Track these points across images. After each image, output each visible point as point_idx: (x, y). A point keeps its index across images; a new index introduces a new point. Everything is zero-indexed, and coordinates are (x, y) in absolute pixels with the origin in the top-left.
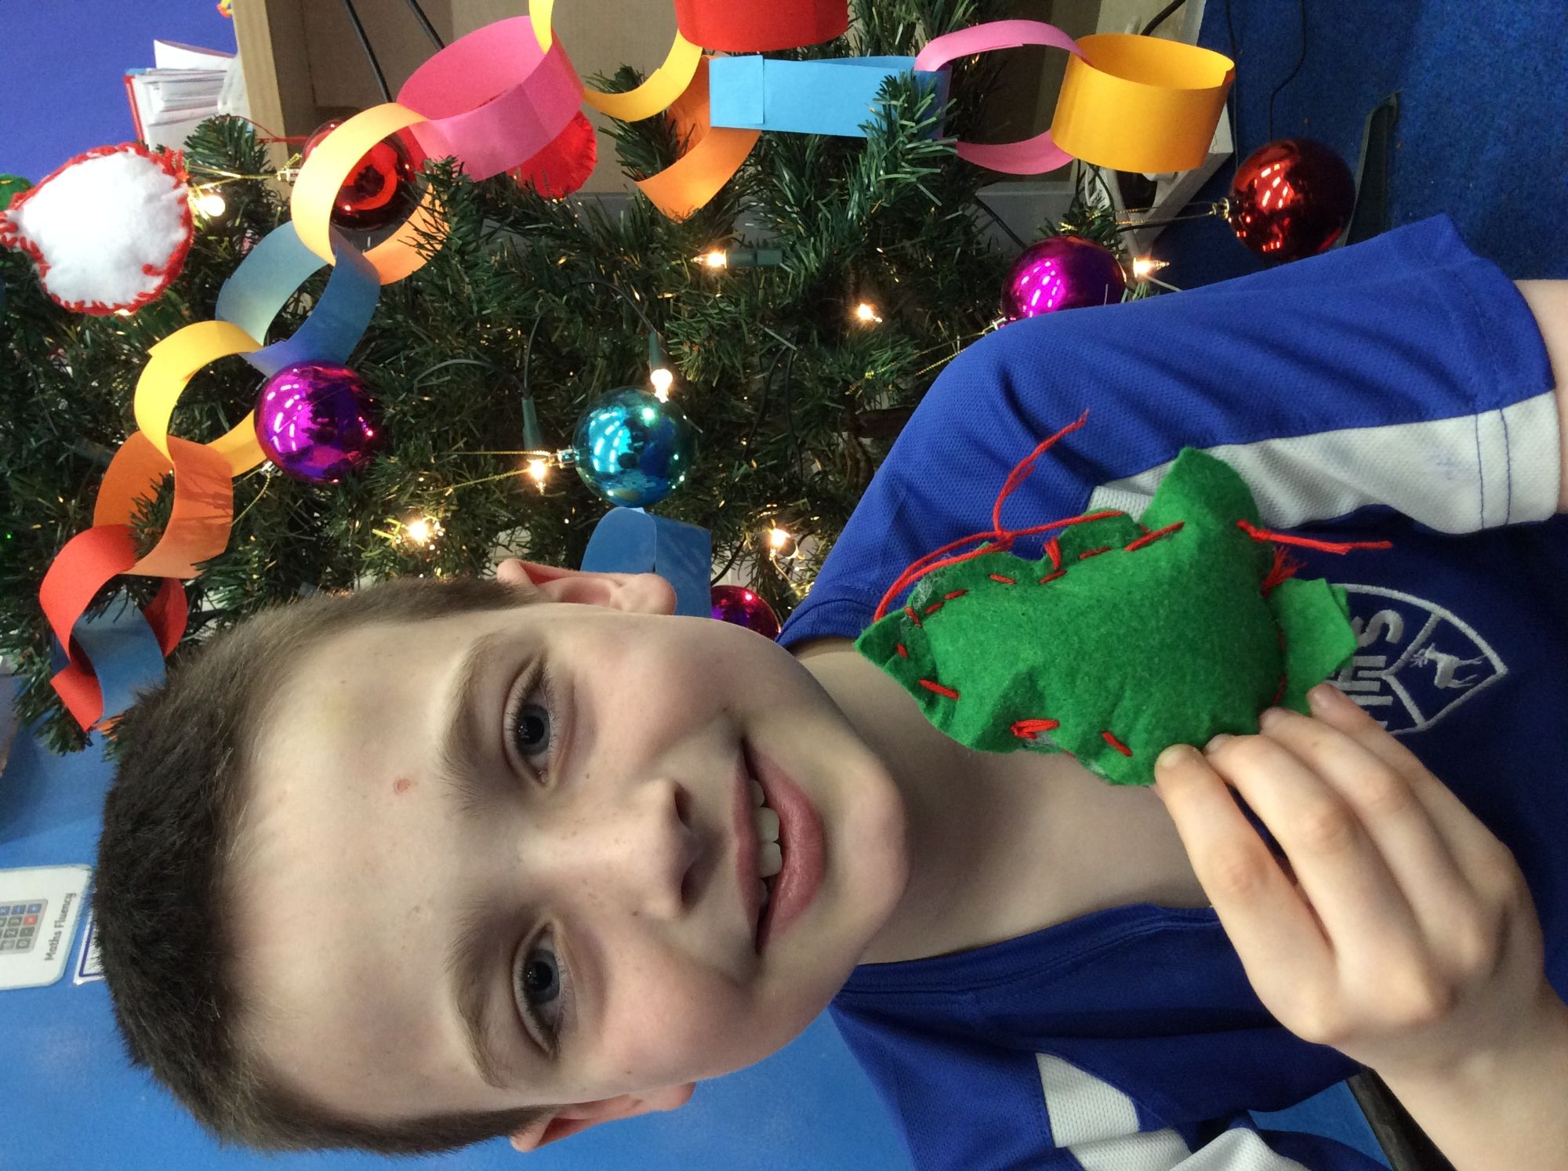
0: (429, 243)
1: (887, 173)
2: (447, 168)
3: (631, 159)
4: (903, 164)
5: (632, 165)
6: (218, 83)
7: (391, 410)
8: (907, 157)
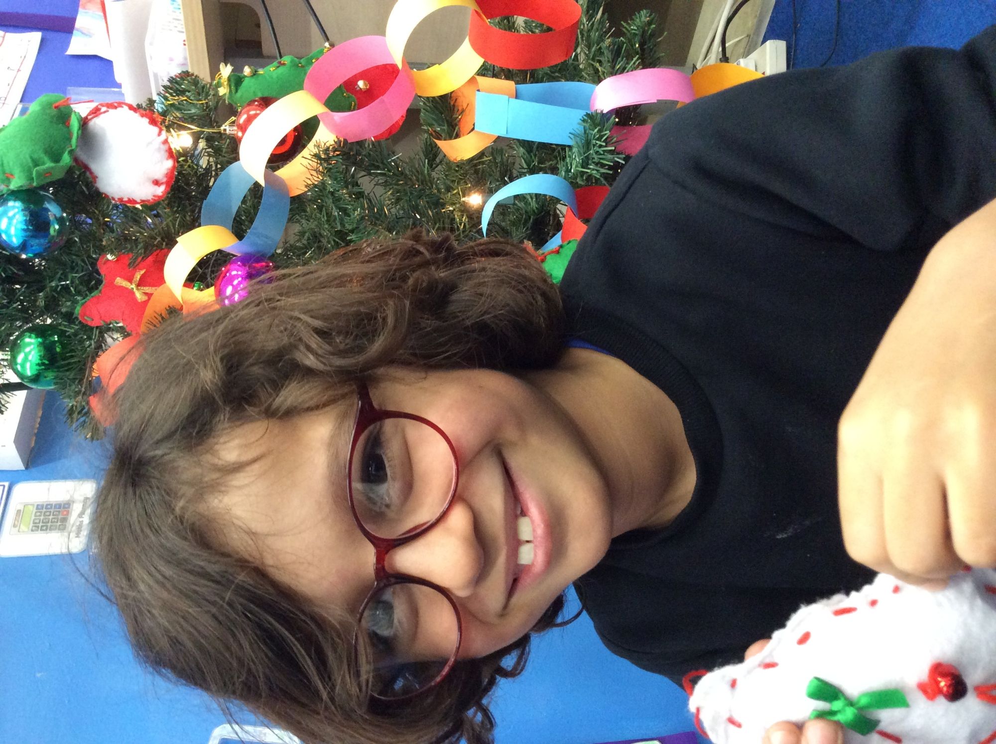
4: (592, 164)
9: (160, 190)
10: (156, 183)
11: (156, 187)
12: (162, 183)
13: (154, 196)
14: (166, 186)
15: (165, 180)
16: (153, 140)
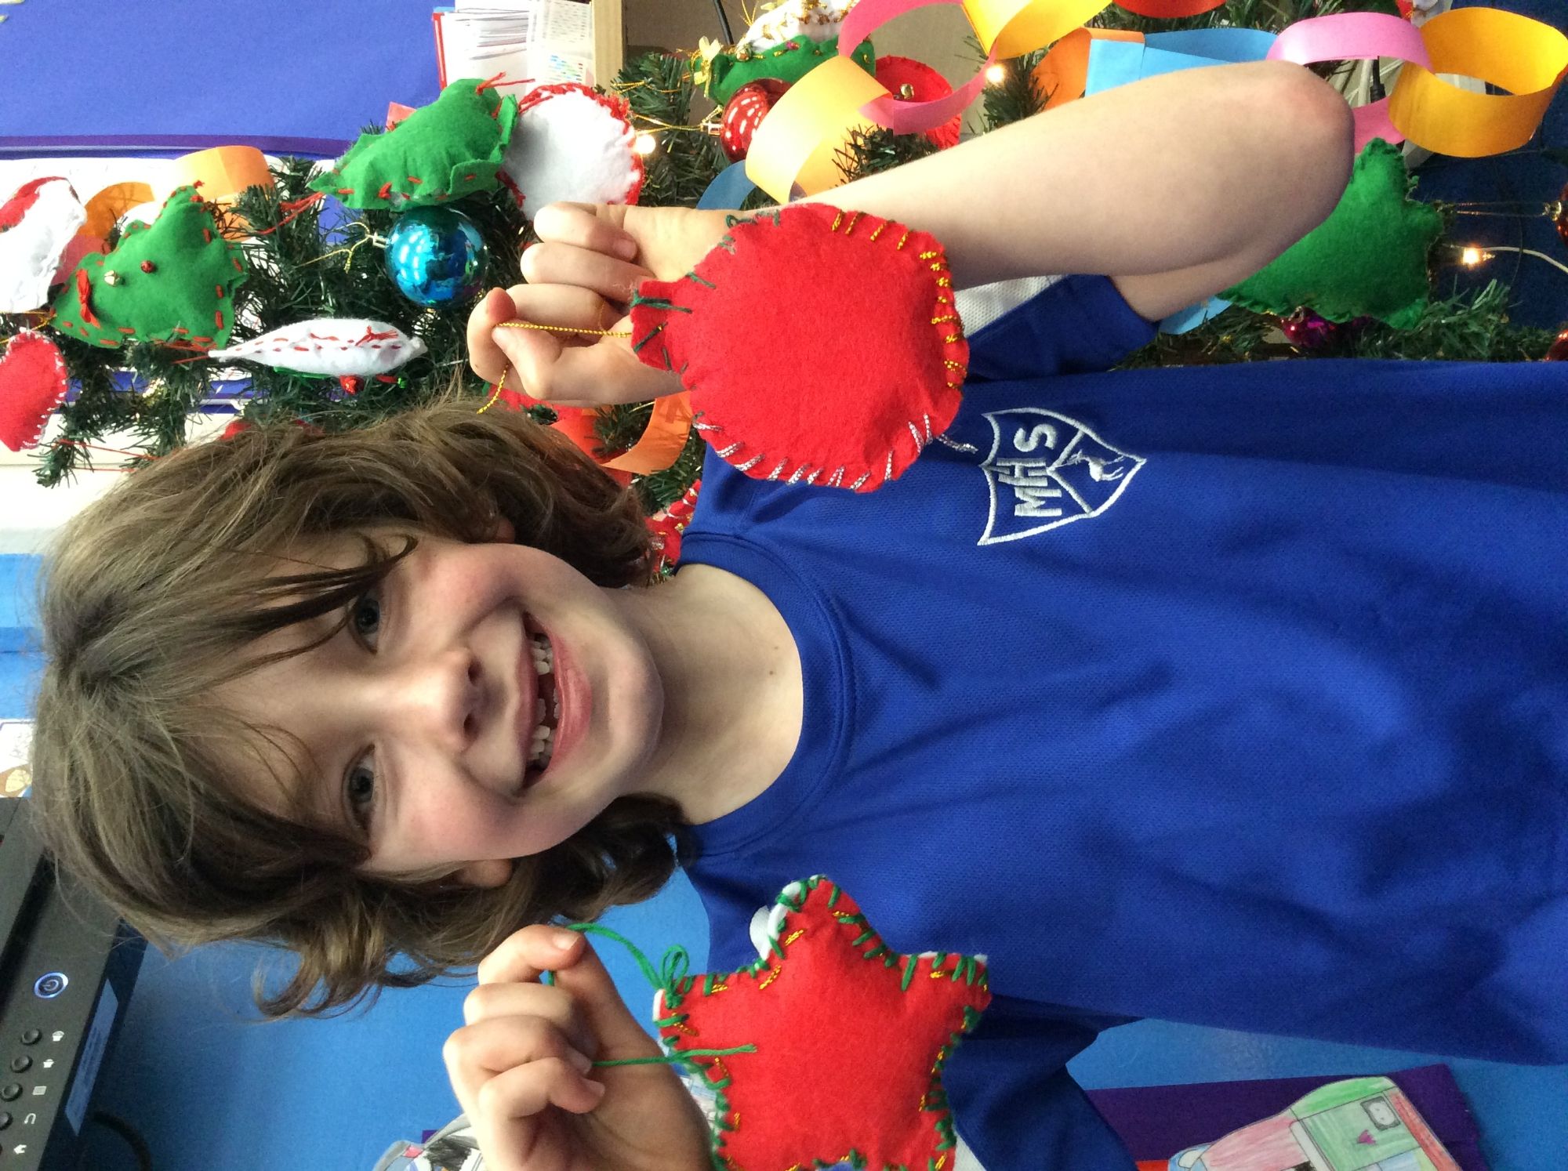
16: (616, 140)
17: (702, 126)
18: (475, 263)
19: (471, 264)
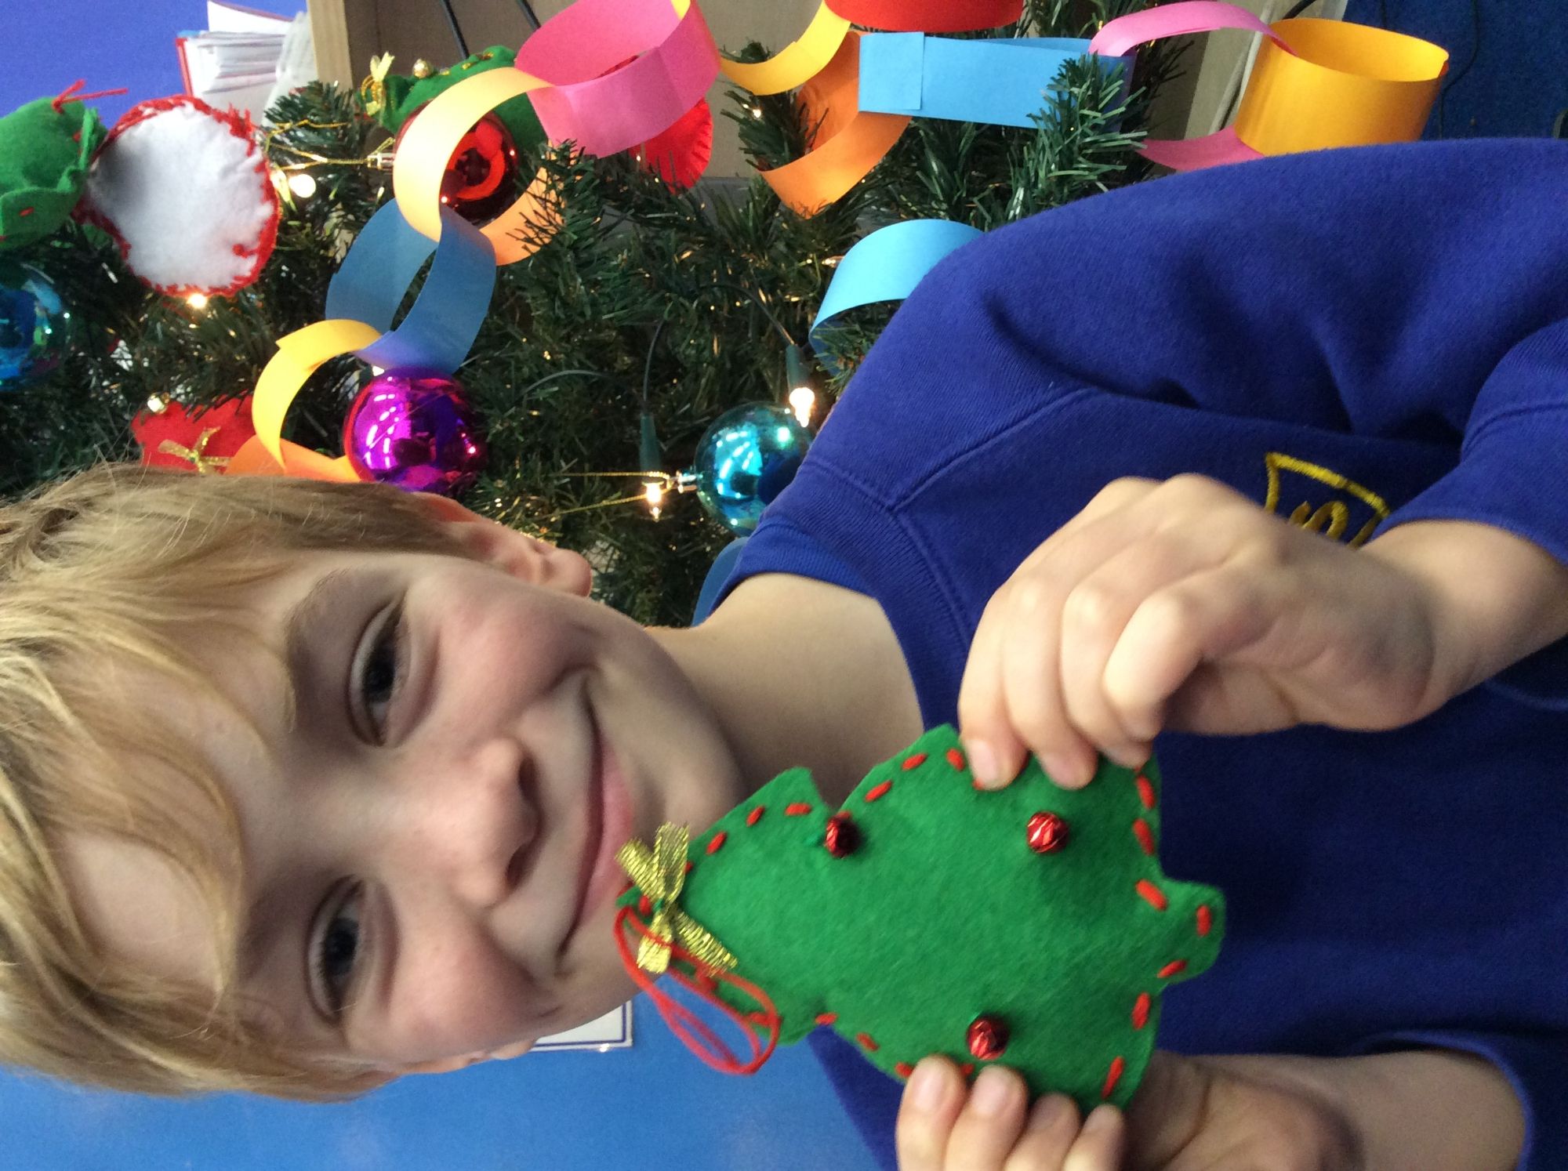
0: (538, 237)
1: (1061, 167)
2: (566, 153)
3: (755, 146)
4: (1081, 159)
5: (756, 154)
6: (275, 49)
7: (498, 427)
8: (1084, 151)
9: (247, 266)
10: (240, 250)
11: (240, 259)
12: (251, 253)
13: (237, 278)
14: (258, 261)
15: (256, 246)
16: (238, 163)
17: (370, 157)
18: (48, 331)
19: (43, 331)
